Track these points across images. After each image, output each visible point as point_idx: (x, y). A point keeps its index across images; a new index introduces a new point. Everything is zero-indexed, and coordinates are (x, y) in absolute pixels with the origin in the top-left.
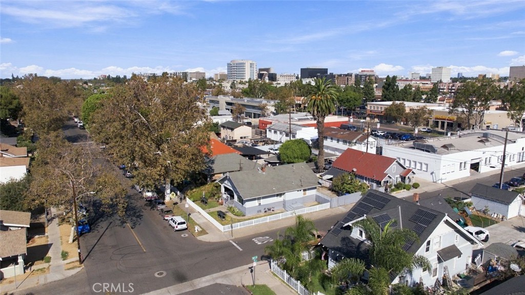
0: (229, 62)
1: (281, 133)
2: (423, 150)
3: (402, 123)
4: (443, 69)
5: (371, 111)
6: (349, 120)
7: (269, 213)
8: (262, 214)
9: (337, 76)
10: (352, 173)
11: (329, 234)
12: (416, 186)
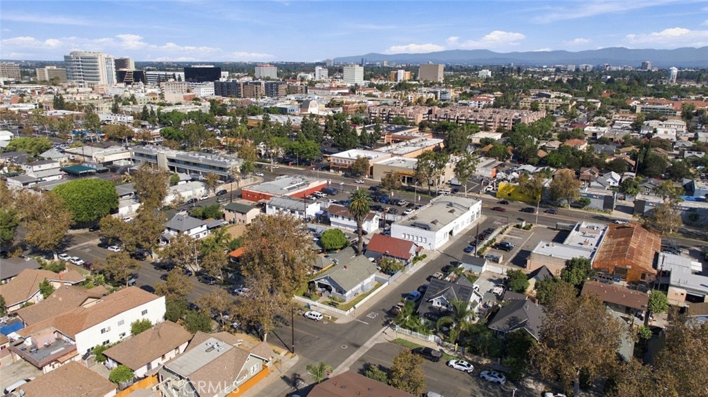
0: (68, 54)
1: (285, 210)
2: (421, 228)
3: (367, 176)
4: (356, 68)
5: (335, 164)
6: (328, 182)
7: (357, 296)
8: (354, 298)
9: (242, 85)
10: (385, 254)
11: (420, 306)
12: (424, 256)
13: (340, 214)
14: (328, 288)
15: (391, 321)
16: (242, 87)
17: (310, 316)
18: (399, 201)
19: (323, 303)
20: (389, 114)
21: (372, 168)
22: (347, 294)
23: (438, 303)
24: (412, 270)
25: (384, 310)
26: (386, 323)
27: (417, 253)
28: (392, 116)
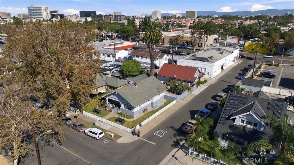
1: (103, 55)
2: (201, 61)
4: (157, 12)
6: (136, 44)
7: (146, 112)
8: (143, 114)
9: (104, 16)
10: (173, 78)
11: (218, 124)
12: (206, 81)
13: (140, 55)
14: (118, 105)
15: (181, 140)
16: (104, 17)
17: (89, 134)
18: (181, 52)
19: (110, 120)
20: (173, 23)
21: (164, 38)
22: (135, 110)
23: (243, 121)
24: (197, 91)
25: (172, 127)
26: (176, 144)
27: (200, 78)
28: (174, 24)
